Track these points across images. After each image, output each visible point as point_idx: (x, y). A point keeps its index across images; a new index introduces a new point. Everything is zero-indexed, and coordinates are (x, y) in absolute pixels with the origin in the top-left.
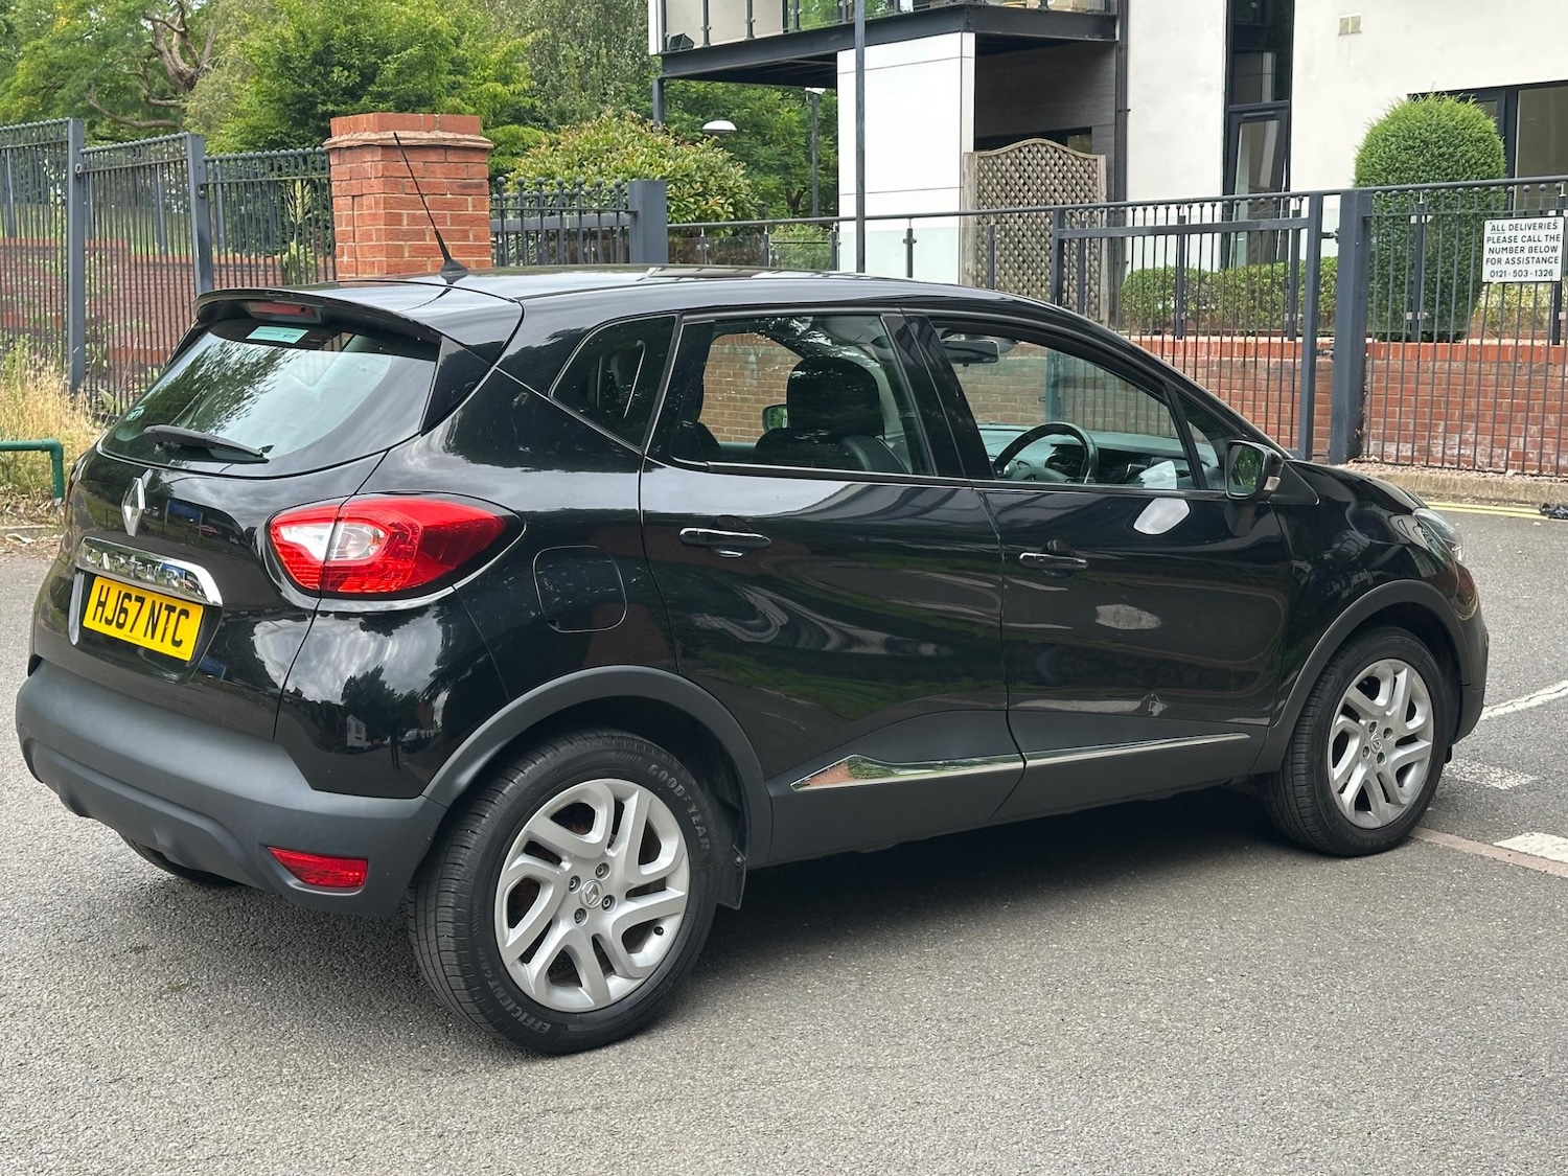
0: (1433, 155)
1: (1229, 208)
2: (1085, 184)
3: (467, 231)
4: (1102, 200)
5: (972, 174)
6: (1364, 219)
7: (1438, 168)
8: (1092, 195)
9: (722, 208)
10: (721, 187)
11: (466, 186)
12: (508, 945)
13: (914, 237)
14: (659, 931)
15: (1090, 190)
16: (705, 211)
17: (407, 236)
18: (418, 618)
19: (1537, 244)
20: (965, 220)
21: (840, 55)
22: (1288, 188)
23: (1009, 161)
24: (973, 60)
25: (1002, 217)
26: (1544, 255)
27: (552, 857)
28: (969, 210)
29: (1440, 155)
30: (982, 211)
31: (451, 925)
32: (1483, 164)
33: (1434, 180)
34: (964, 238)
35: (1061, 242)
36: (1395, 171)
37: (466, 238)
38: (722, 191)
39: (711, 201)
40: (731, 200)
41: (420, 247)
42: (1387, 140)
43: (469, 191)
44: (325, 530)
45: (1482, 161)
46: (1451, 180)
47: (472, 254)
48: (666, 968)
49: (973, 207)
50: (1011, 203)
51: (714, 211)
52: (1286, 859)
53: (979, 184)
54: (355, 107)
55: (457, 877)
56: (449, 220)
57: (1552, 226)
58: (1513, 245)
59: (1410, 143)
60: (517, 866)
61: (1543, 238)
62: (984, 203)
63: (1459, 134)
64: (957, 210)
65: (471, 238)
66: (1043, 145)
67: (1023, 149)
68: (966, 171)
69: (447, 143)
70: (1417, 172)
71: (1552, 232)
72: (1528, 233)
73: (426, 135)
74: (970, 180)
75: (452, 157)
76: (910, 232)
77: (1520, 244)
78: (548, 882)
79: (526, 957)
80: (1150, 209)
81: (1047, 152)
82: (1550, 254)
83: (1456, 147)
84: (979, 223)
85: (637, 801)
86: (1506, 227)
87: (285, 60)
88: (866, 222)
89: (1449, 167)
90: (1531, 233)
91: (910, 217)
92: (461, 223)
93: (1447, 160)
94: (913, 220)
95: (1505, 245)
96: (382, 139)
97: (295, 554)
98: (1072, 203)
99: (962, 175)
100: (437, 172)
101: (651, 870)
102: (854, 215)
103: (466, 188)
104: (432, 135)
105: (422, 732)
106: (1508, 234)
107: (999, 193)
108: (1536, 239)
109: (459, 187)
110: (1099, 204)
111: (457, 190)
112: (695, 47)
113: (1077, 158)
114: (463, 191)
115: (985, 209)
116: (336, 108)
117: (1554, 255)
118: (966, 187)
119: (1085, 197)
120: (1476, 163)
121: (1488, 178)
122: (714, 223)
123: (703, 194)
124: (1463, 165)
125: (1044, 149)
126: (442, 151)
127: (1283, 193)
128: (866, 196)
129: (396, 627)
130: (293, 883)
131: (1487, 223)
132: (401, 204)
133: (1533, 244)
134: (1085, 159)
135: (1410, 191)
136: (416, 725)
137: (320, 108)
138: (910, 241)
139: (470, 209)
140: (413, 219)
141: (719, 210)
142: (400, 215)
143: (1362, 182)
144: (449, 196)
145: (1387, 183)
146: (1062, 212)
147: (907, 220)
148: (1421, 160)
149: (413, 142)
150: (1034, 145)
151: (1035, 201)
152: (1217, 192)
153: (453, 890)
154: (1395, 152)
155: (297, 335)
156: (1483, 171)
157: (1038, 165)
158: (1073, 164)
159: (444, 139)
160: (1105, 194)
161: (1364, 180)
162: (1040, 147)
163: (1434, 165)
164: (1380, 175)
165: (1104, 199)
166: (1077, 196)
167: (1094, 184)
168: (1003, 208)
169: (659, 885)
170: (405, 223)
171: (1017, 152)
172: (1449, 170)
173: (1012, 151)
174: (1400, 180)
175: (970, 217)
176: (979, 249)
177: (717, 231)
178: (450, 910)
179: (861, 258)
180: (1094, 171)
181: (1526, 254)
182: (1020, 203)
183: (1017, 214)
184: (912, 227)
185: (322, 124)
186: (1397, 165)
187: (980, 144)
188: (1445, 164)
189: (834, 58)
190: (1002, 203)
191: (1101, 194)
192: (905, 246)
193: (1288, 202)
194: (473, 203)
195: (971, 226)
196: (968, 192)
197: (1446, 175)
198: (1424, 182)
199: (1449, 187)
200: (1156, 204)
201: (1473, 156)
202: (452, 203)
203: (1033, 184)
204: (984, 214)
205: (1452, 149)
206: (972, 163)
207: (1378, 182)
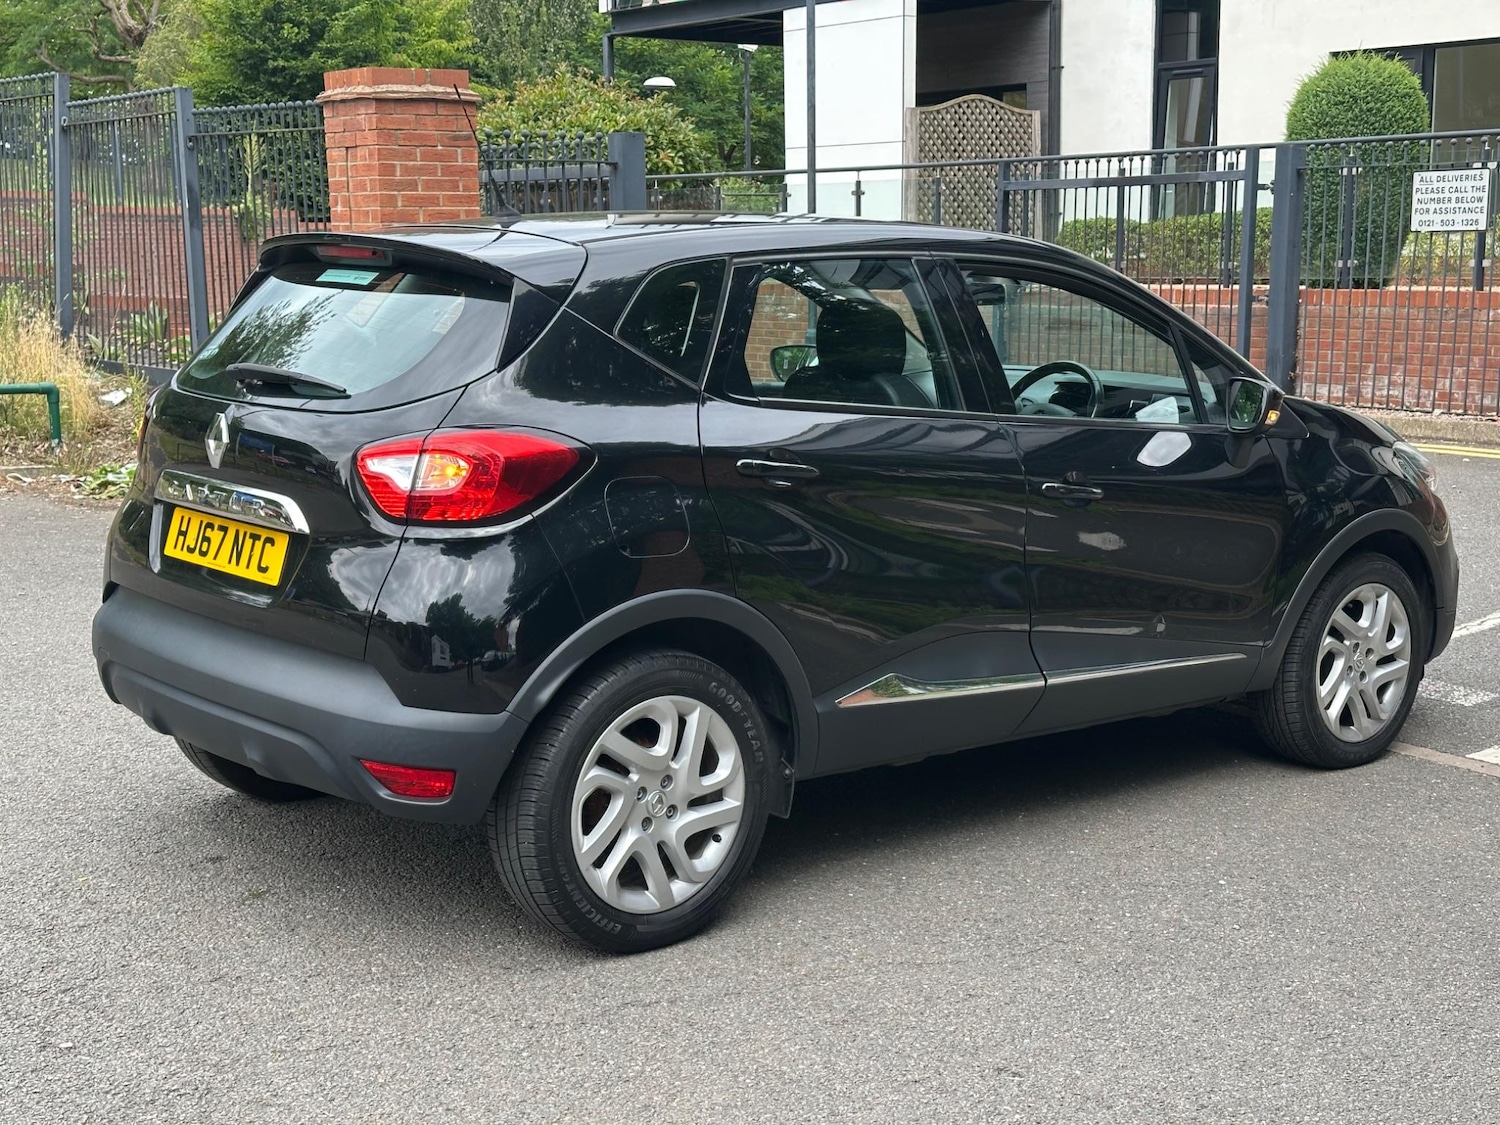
0: (1361, 110)
1: (1158, 161)
2: (1021, 138)
3: (457, 181)
4: (1037, 154)
5: (914, 129)
6: (1298, 171)
7: (1366, 122)
8: (1027, 149)
9: (673, 161)
10: (671, 141)
11: (456, 138)
12: (583, 851)
13: (863, 188)
14: (717, 839)
15: (1025, 145)
16: (657, 163)
17: (400, 186)
18: (495, 546)
19: (1464, 195)
20: (908, 176)
21: (785, 12)
22: (1215, 142)
23: (949, 116)
24: (915, 19)
25: (942, 170)
26: (1471, 205)
27: (622, 770)
28: (911, 163)
29: (1368, 111)
30: (924, 164)
31: (531, 832)
32: (1408, 119)
33: (1362, 134)
34: (907, 190)
35: (1007, 194)
36: (1326, 125)
37: (456, 188)
38: (672, 144)
39: (662, 155)
40: (681, 154)
41: (412, 197)
42: (1317, 95)
43: (458, 143)
44: (411, 461)
45: (1408, 115)
46: (1378, 134)
47: (461, 203)
48: (724, 872)
49: (915, 160)
50: (951, 157)
51: (665, 164)
52: (1275, 771)
53: (921, 138)
54: (305, 62)
55: (537, 788)
56: (439, 171)
57: (1478, 178)
58: (1441, 196)
59: (1340, 98)
60: (591, 776)
61: (1469, 189)
62: (925, 156)
63: (1386, 90)
64: (899, 163)
65: (461, 189)
66: (981, 101)
67: (962, 105)
68: (909, 125)
69: (437, 96)
70: (1346, 126)
71: (1478, 184)
72: (1454, 184)
73: (417, 89)
74: (913, 134)
75: (442, 110)
76: (858, 183)
77: (1447, 195)
78: (618, 792)
79: (599, 863)
80: (1093, 162)
81: (985, 107)
82: (1476, 204)
83: (1384, 103)
84: (921, 176)
85: (698, 716)
86: (1434, 179)
87: (236, 17)
88: (817, 174)
89: (1377, 122)
90: (1458, 184)
91: (859, 170)
92: (452, 174)
93: (1375, 115)
94: (861, 173)
95: (1433, 196)
96: (376, 93)
97: (381, 484)
98: (1009, 157)
99: (905, 130)
100: (430, 124)
101: (710, 781)
102: (805, 167)
103: (455, 140)
104: (423, 89)
105: (499, 654)
106: (1436, 185)
107: (940, 147)
108: (1463, 190)
109: (449, 139)
110: (1034, 157)
111: (447, 142)
112: (643, 5)
113: (1013, 113)
114: (453, 143)
115: (926, 162)
116: (286, 64)
117: (1480, 205)
119: (1021, 150)
120: (1402, 118)
121: (1413, 132)
122: (664, 176)
123: (654, 148)
124: (1390, 119)
125: (982, 104)
126: (433, 104)
128: (817, 149)
129: (475, 552)
130: (384, 793)
131: (1416, 175)
132: (394, 155)
133: (1460, 195)
134: (1021, 114)
135: (1343, 145)
136: (493, 646)
137: (271, 64)
138: (858, 193)
139: (460, 160)
140: (406, 170)
141: (670, 163)
142: (394, 166)
143: (1293, 136)
144: (440, 148)
145: (1318, 136)
146: (1007, 165)
147: (855, 173)
148: (1350, 115)
149: (406, 96)
150: (973, 101)
151: (974, 155)
152: (1147, 146)
153: (534, 799)
154: (1325, 107)
155: (367, 278)
156: (1409, 126)
157: (976, 120)
158: (1009, 120)
159: (435, 93)
160: (1040, 148)
161: (1296, 134)
162: (978, 102)
163: (1362, 119)
164: (1311, 130)
165: (1038, 152)
166: (1013, 150)
167: (1029, 139)
168: (943, 162)
169: (717, 796)
170: (398, 173)
171: (957, 107)
172: (1377, 124)
173: (952, 106)
174: (1330, 134)
175: (912, 170)
176: (920, 200)
177: (667, 183)
178: (531, 818)
179: (811, 209)
180: (1029, 126)
181: (1453, 204)
182: (959, 157)
183: (957, 167)
184: (861, 179)
185: (273, 79)
186: (1327, 119)
187: (923, 99)
188: (1373, 119)
189: (780, 16)
190: (942, 157)
191: (1036, 148)
192: (853, 199)
193: (1225, 155)
194: (462, 155)
195: (913, 178)
196: (910, 146)
197: (1374, 129)
198: (1354, 135)
199: (1377, 141)
200: (1098, 157)
201: (1399, 111)
202: (442, 155)
203: (972, 138)
204: (925, 168)
205: (1379, 104)
206: (914, 118)
207: (1310, 136)
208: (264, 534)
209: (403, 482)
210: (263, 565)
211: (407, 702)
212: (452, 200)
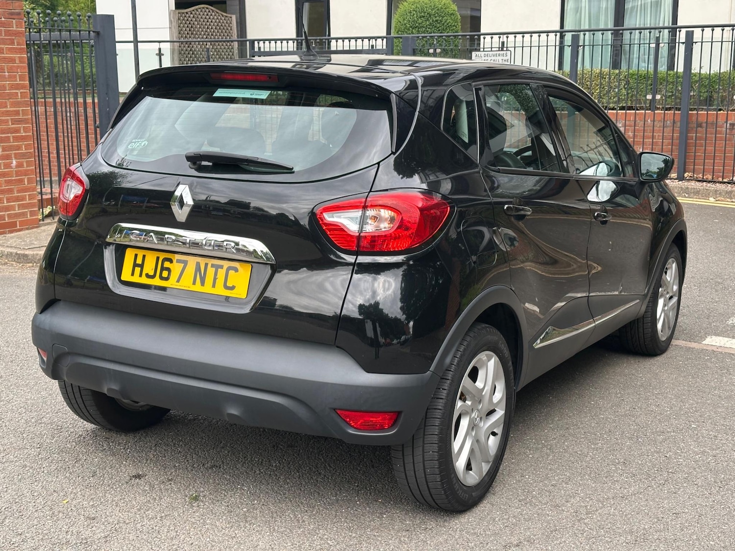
0: (433, 21)
2: (227, 29)
3: (13, 39)
4: (235, 37)
5: (176, 21)
6: (414, 49)
7: (435, 27)
8: (230, 35)
11: (12, 14)
13: (161, 52)
15: (229, 32)
20: (173, 46)
22: (329, 35)
23: (192, 16)
25: (190, 44)
28: (175, 40)
29: (436, 21)
30: (181, 40)
31: (436, 445)
32: (454, 26)
33: (434, 32)
34: (173, 54)
36: (416, 28)
37: (13, 43)
42: (411, 12)
43: (13, 17)
45: (453, 24)
46: (441, 33)
47: (16, 53)
49: (177, 38)
50: (202, 38)
53: (179, 26)
55: (439, 417)
56: (3, 33)
57: (505, 55)
59: (423, 14)
60: (459, 406)
61: (500, 61)
62: (182, 37)
63: (443, 11)
64: (168, 39)
65: (16, 44)
66: (207, 8)
67: (198, 10)
68: (172, 20)
70: (426, 29)
71: (505, 58)
72: (493, 58)
74: (175, 24)
76: (160, 49)
78: (463, 413)
81: (209, 12)
83: (443, 17)
84: (180, 47)
86: (483, 55)
88: (139, 44)
89: (440, 27)
90: (495, 58)
91: (160, 42)
92: (10, 35)
93: (439, 23)
94: (161, 44)
98: (222, 38)
99: (171, 22)
102: (132, 39)
106: (483, 59)
107: (188, 32)
108: (497, 61)
109: (8, 14)
110: (234, 39)
111: (7, 16)
113: (223, 16)
114: (11, 17)
115: (182, 40)
118: (173, 28)
119: (228, 35)
120: (451, 25)
121: (455, 32)
124: (446, 26)
125: (208, 10)
127: (327, 37)
128: (138, 30)
130: (351, 431)
131: (473, 53)
134: (226, 17)
139: (14, 27)
143: (400, 33)
144: (3, 19)
145: (412, 33)
147: (158, 44)
148: (428, 23)
150: (203, 8)
151: (205, 37)
153: (437, 424)
154: (416, 18)
156: (454, 29)
157: (205, 18)
158: (221, 19)
160: (236, 35)
161: (401, 31)
162: (206, 9)
164: (409, 30)
165: (236, 37)
166: (224, 35)
167: (231, 29)
168: (190, 40)
171: (196, 11)
172: (440, 28)
173: (193, 10)
174: (418, 32)
175: (175, 43)
176: (180, 60)
178: (436, 436)
179: (137, 63)
180: (231, 23)
186: (417, 25)
187: (178, 6)
188: (438, 25)
190: (190, 37)
191: (235, 35)
192: (158, 57)
193: (369, 40)
194: (16, 23)
195: (176, 48)
196: (174, 30)
197: (439, 30)
198: (430, 33)
199: (453, 36)
200: (276, 40)
201: (450, 22)
202: (4, 23)
203: (204, 28)
204: (182, 42)
205: (441, 18)
206: (175, 16)
207: (408, 33)
208: (226, 264)
209: (353, 227)
210: (229, 284)
211: (369, 369)
212: (10, 50)
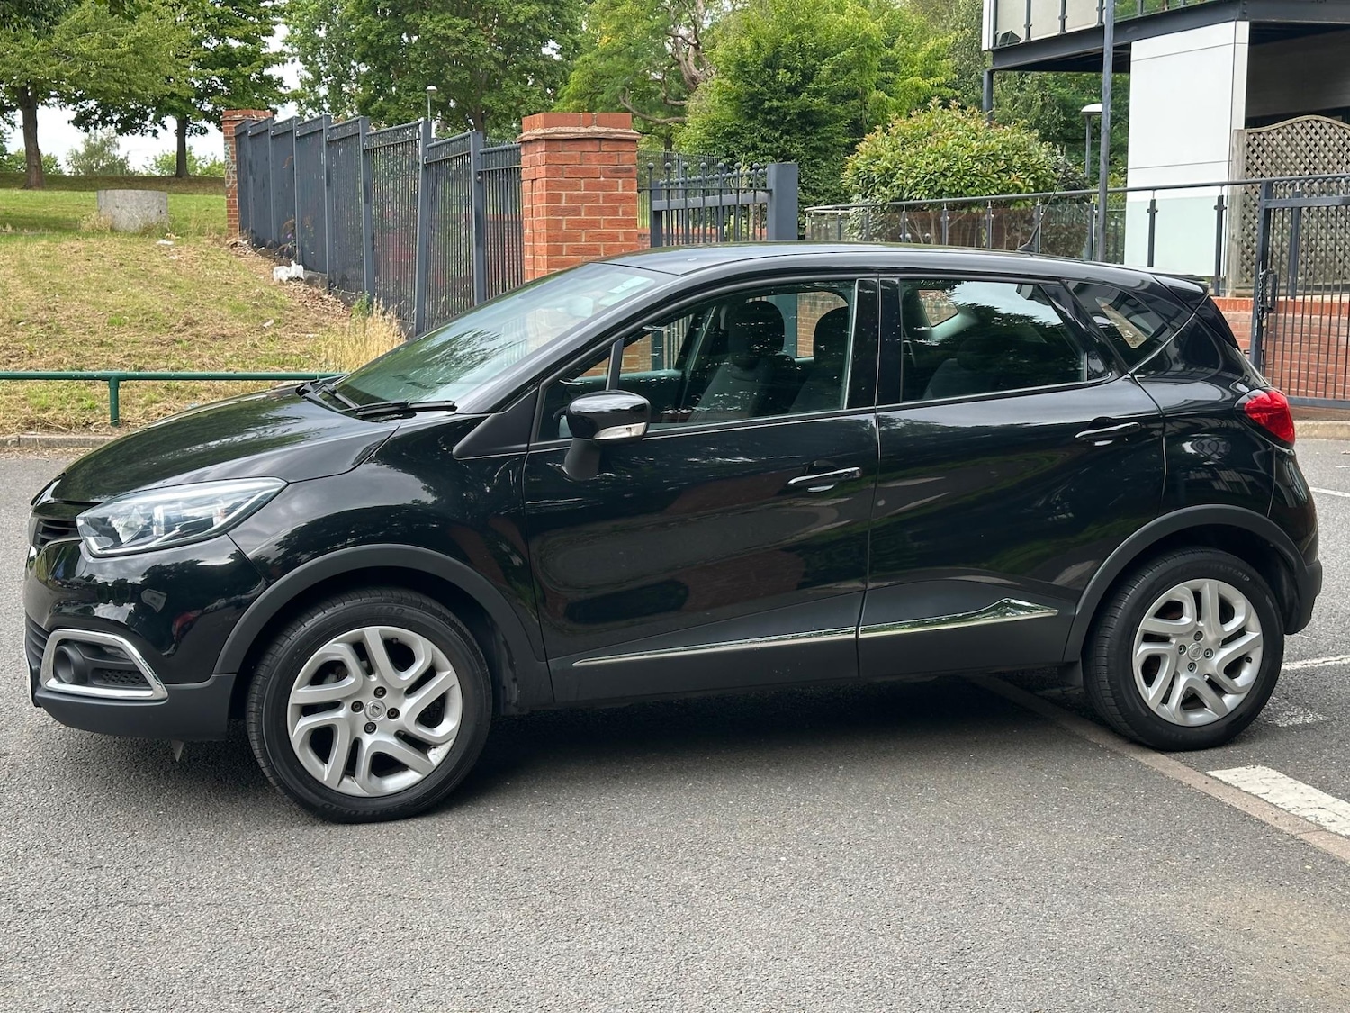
3: (617, 207)
5: (1241, 150)
9: (1024, 182)
10: (1023, 164)
11: (617, 171)
13: (1157, 207)
16: (1008, 184)
17: (565, 212)
21: (1133, 44)
23: (1280, 136)
24: (1247, 46)
28: (1236, 180)
30: (1249, 181)
34: (1231, 206)
35: (1268, 212)
37: (616, 213)
38: (1025, 167)
39: (1013, 176)
40: (1033, 175)
41: (575, 221)
43: (620, 175)
47: (620, 226)
49: (1241, 177)
51: (1016, 185)
53: (1248, 158)
54: (796, 102)
56: (601, 198)
62: (1252, 174)
65: (621, 214)
66: (1317, 121)
67: (1296, 125)
68: (1235, 146)
69: (600, 136)
73: (584, 130)
74: (1240, 154)
75: (605, 147)
76: (1153, 202)
81: (1321, 127)
84: (1246, 193)
87: (742, 65)
91: (1154, 189)
92: (613, 201)
94: (1156, 192)
96: (545, 134)
99: (1231, 150)
100: (594, 160)
103: (617, 172)
104: (589, 130)
107: (1269, 165)
109: (611, 171)
111: (609, 174)
112: (1021, 42)
114: (615, 175)
115: (1253, 180)
116: (780, 104)
122: (1015, 195)
123: (1007, 171)
125: (1319, 125)
126: (597, 142)
132: (561, 186)
138: (1153, 211)
139: (620, 189)
140: (571, 199)
141: (1020, 184)
142: (560, 195)
144: (602, 179)
146: (1270, 184)
147: (1151, 192)
149: (572, 136)
150: (1308, 121)
157: (1312, 139)
159: (598, 133)
162: (1314, 123)
170: (564, 201)
171: (1289, 128)
173: (1284, 127)
175: (1234, 187)
176: (1245, 216)
177: (1018, 202)
184: (1155, 198)
187: (1250, 122)
189: (1129, 47)
192: (1148, 216)
194: (623, 184)
195: (1237, 196)
196: (1236, 165)
202: (604, 185)
206: (1241, 139)
212: (610, 223)
